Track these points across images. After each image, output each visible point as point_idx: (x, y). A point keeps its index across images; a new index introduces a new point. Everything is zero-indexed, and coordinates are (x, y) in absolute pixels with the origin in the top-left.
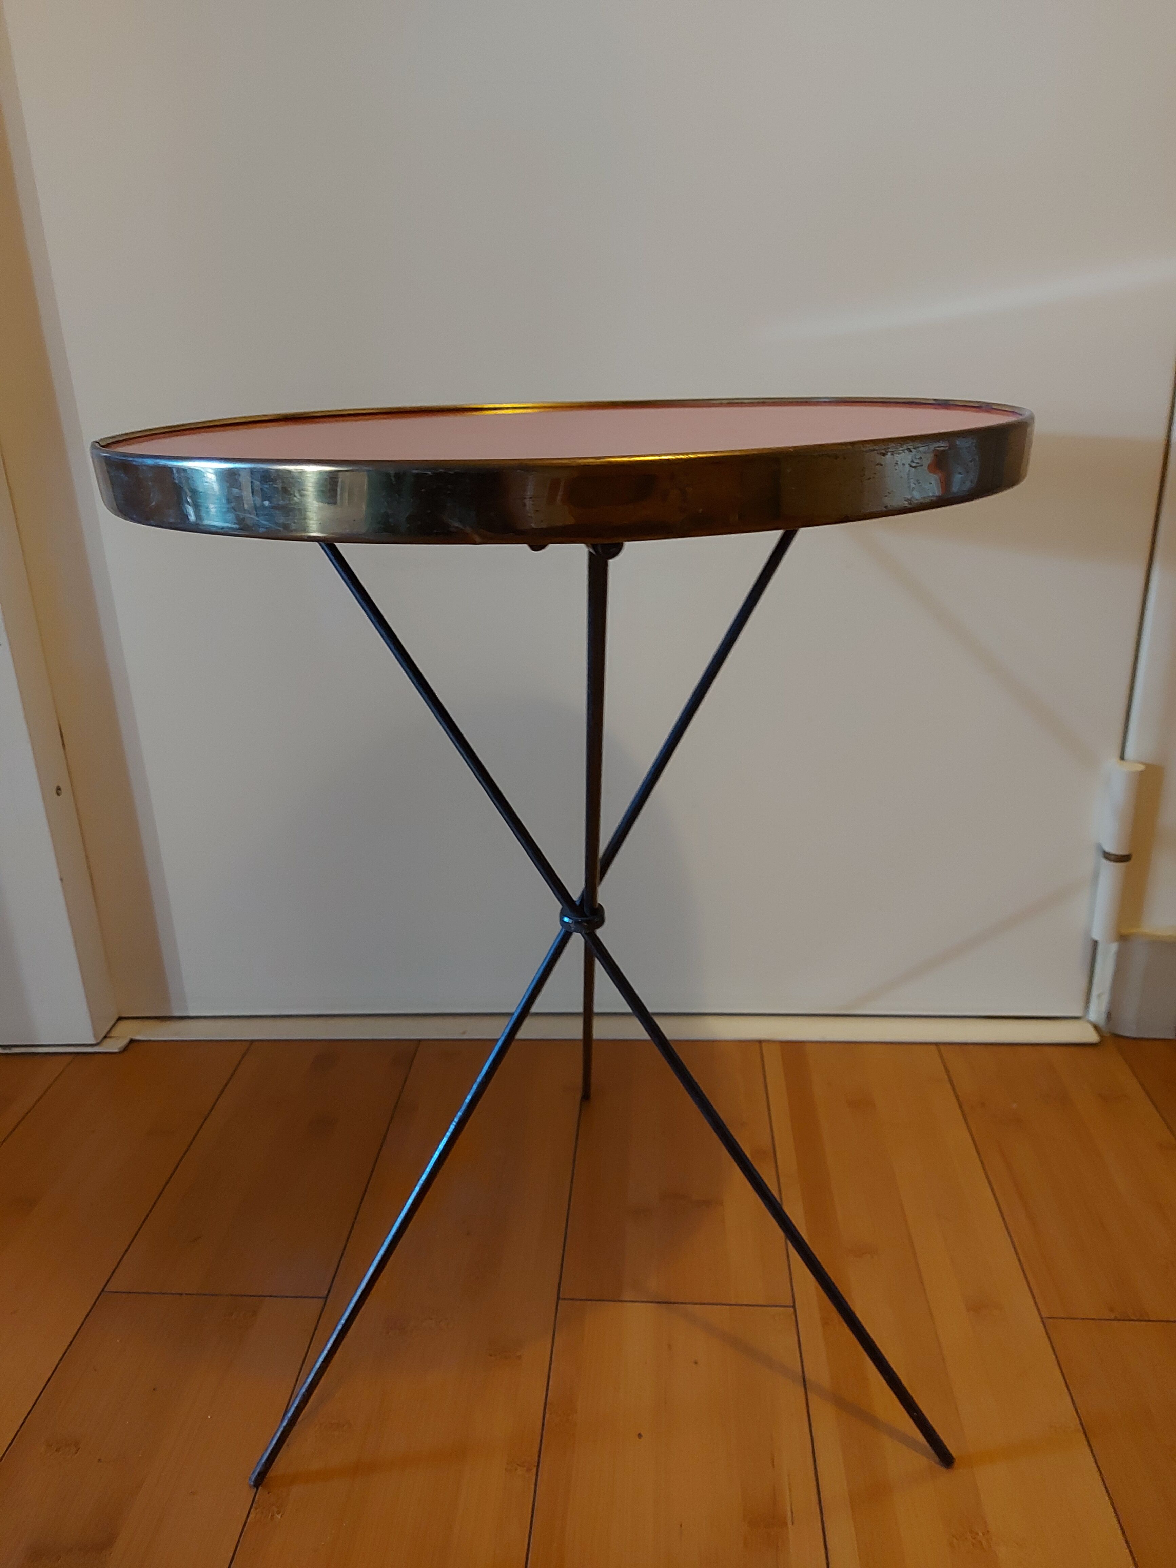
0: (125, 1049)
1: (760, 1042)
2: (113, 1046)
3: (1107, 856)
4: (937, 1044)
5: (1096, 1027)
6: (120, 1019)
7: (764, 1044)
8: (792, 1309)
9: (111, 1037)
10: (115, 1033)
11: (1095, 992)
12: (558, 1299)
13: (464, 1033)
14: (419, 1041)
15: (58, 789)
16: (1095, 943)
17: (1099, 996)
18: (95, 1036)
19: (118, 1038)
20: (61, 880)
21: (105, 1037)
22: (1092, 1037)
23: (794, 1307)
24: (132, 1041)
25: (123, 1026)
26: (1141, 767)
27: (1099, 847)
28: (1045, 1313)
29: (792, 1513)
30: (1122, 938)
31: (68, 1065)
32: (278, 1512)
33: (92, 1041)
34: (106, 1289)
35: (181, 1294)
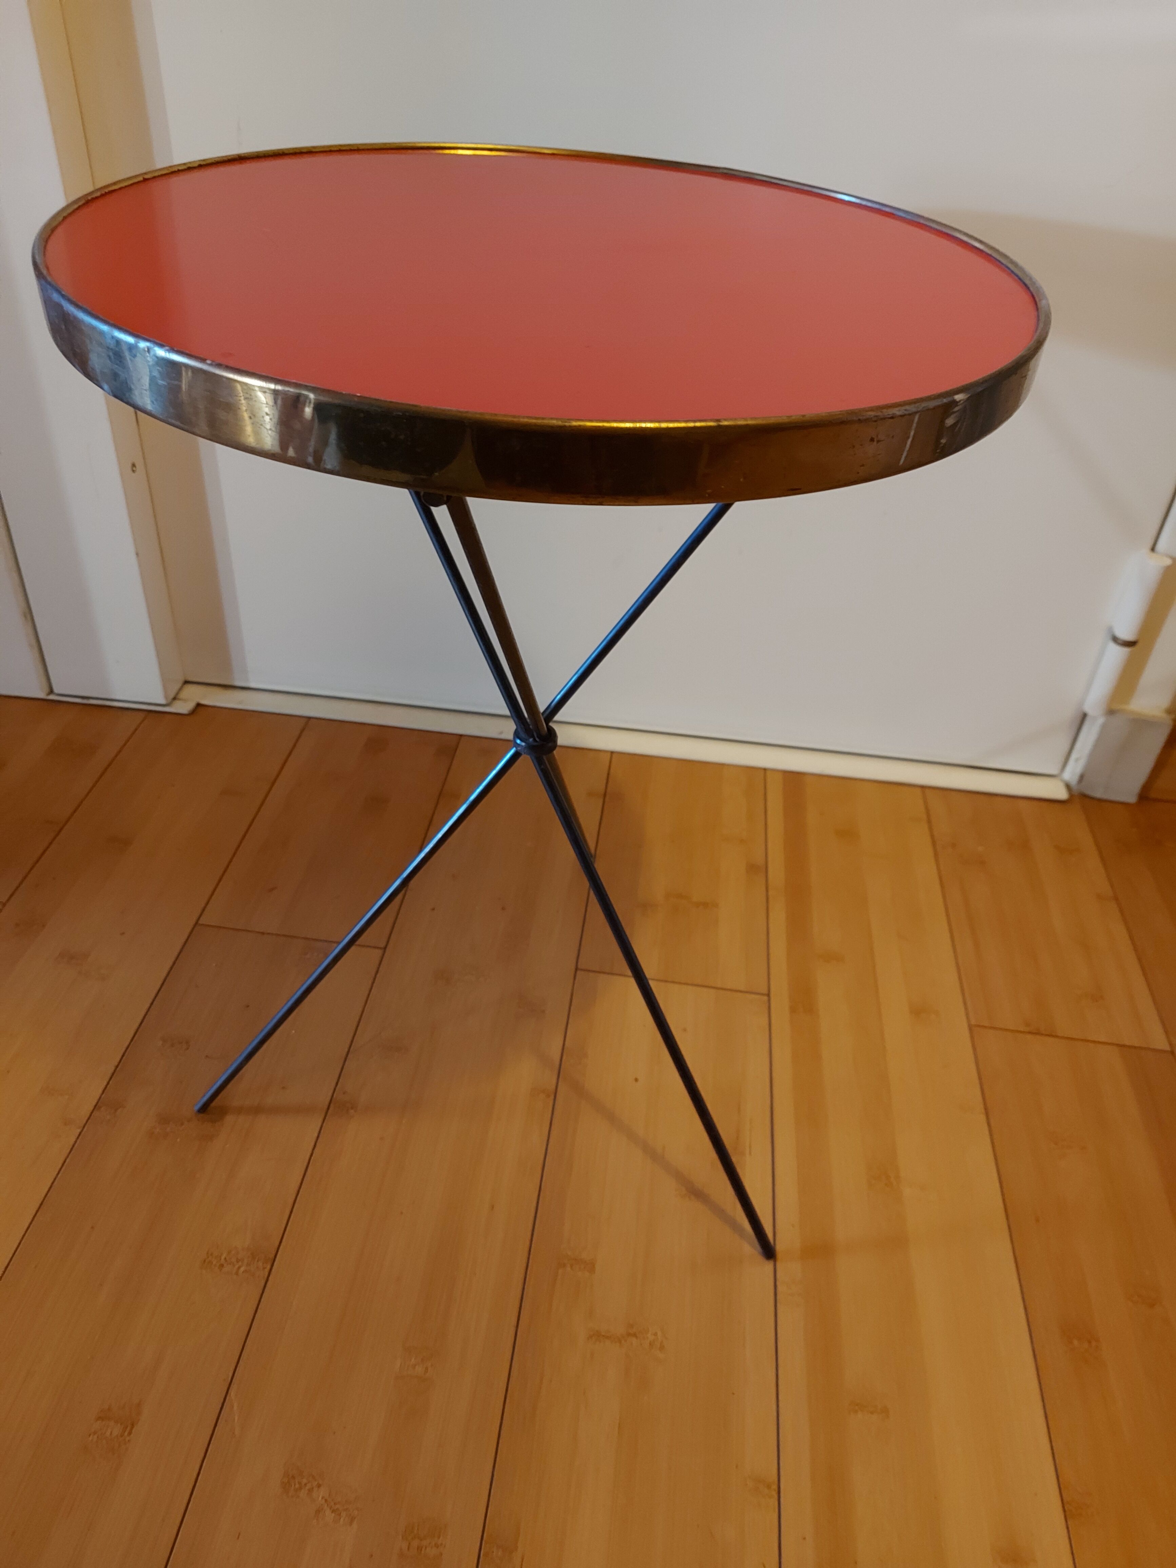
0: (193, 712)
1: (765, 770)
2: (183, 708)
3: (1115, 639)
4: (923, 787)
5: (1068, 786)
6: (186, 682)
7: (768, 772)
8: (766, 998)
9: (179, 699)
10: (183, 695)
11: (1074, 756)
12: (577, 969)
13: (501, 733)
14: (462, 736)
15: (134, 465)
16: (1084, 716)
17: (1077, 760)
18: (166, 697)
19: (185, 700)
20: (137, 554)
21: (175, 699)
22: (1062, 795)
23: (769, 997)
24: (199, 705)
25: (190, 690)
26: (1168, 562)
27: (1110, 630)
28: (973, 1022)
29: (750, 1147)
30: (1111, 712)
31: (143, 721)
32: (352, 1108)
33: (163, 702)
34: (200, 922)
35: (263, 933)
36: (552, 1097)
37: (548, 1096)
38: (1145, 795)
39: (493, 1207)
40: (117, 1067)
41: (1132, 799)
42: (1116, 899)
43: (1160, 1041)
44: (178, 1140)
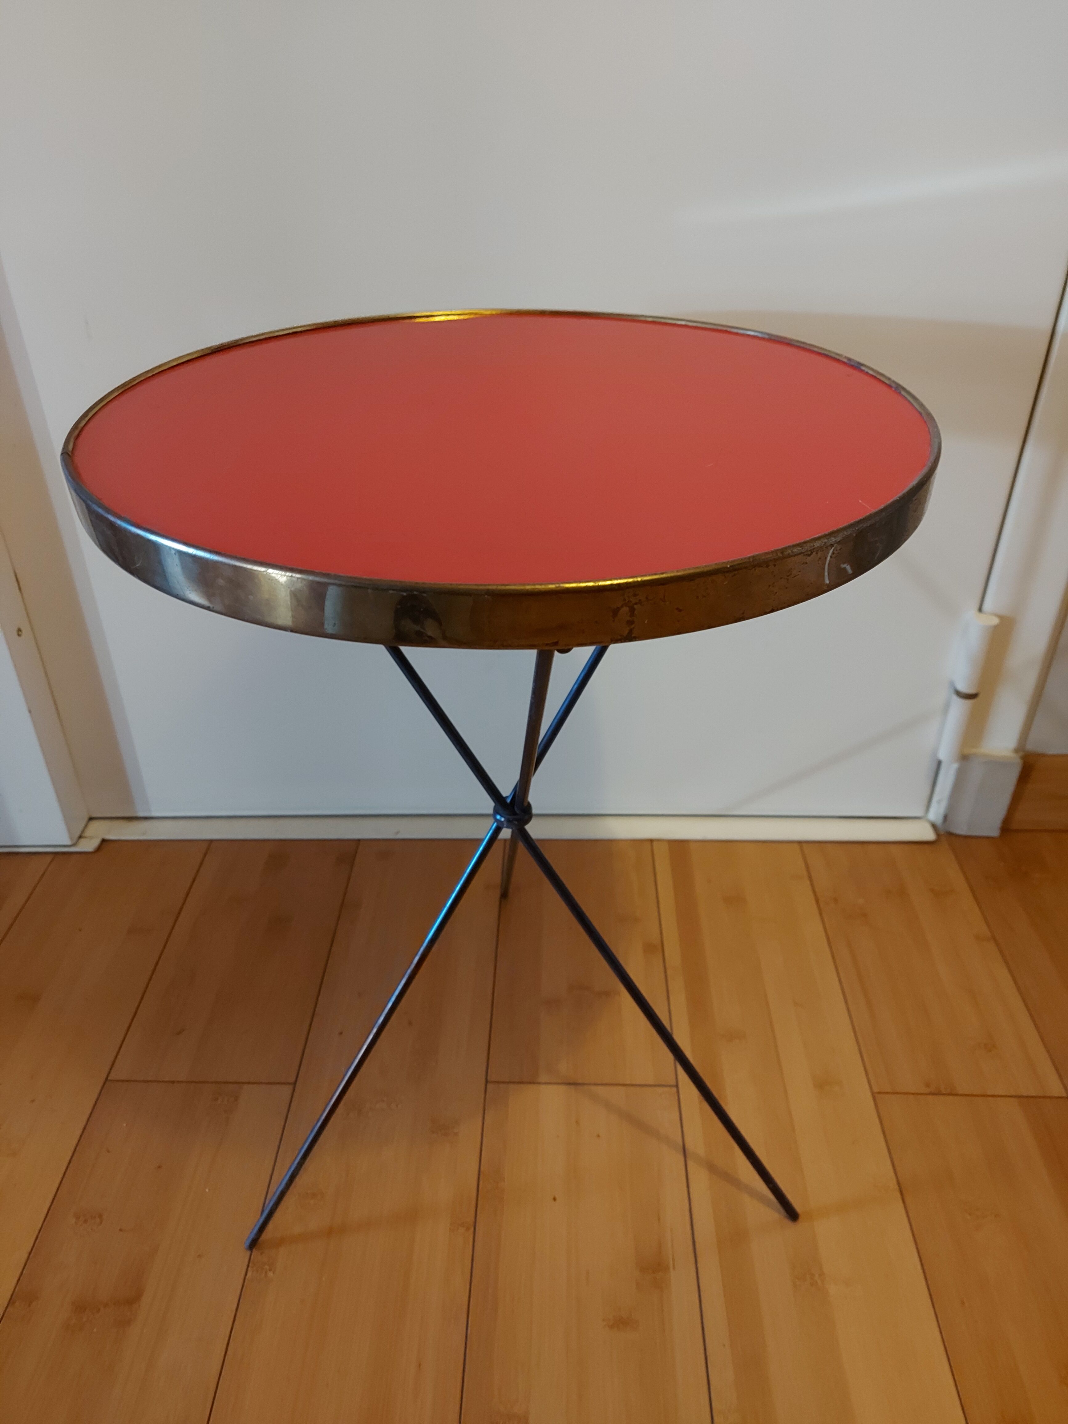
0: (99, 849)
1: (651, 841)
2: (89, 845)
3: (959, 694)
4: (800, 842)
5: (934, 826)
6: (91, 819)
7: (655, 843)
8: (675, 1089)
9: (85, 837)
10: (88, 833)
11: (935, 798)
12: (487, 1082)
13: (397, 833)
14: (359, 840)
15: (19, 630)
16: (939, 763)
17: (939, 802)
18: (71, 838)
19: (91, 838)
20: (30, 712)
21: (80, 837)
22: (929, 835)
23: (677, 1086)
24: (104, 841)
25: (95, 825)
26: (995, 621)
27: (952, 684)
28: (876, 1089)
29: (673, 1260)
30: (964, 758)
31: (50, 863)
32: (270, 1270)
33: (68, 842)
34: (109, 1078)
35: (173, 1082)
36: (472, 1229)
37: (468, 1229)
38: (1006, 827)
39: (420, 1365)
40: (30, 1253)
41: (995, 833)
42: (994, 938)
43: (1056, 1089)
44: (95, 1330)
